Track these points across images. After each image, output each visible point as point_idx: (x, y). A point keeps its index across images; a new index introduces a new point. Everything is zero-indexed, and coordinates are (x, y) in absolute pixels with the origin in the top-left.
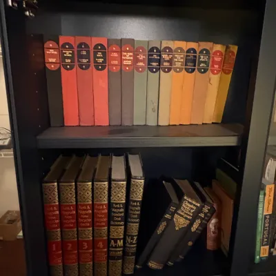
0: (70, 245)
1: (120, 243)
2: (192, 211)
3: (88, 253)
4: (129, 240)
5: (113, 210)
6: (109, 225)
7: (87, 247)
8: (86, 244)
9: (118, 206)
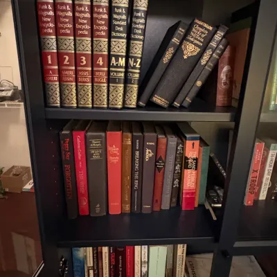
0: (67, 58)
1: (122, 62)
2: (203, 36)
3: (86, 71)
4: (131, 62)
5: (115, 16)
6: (110, 37)
7: (85, 63)
8: (84, 58)
9: (120, 11)
